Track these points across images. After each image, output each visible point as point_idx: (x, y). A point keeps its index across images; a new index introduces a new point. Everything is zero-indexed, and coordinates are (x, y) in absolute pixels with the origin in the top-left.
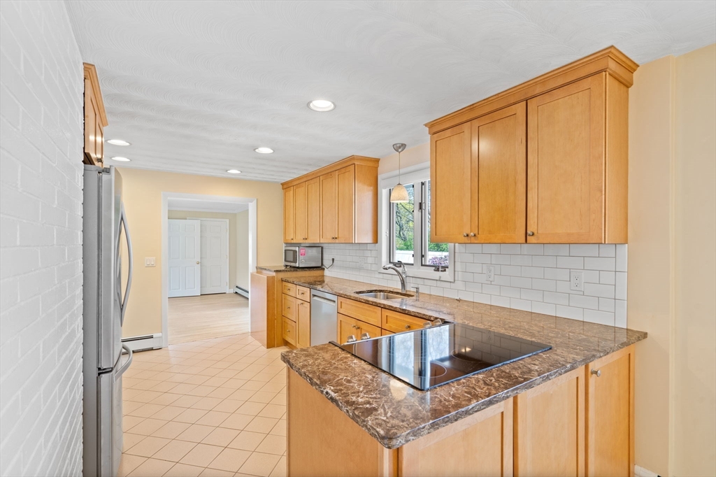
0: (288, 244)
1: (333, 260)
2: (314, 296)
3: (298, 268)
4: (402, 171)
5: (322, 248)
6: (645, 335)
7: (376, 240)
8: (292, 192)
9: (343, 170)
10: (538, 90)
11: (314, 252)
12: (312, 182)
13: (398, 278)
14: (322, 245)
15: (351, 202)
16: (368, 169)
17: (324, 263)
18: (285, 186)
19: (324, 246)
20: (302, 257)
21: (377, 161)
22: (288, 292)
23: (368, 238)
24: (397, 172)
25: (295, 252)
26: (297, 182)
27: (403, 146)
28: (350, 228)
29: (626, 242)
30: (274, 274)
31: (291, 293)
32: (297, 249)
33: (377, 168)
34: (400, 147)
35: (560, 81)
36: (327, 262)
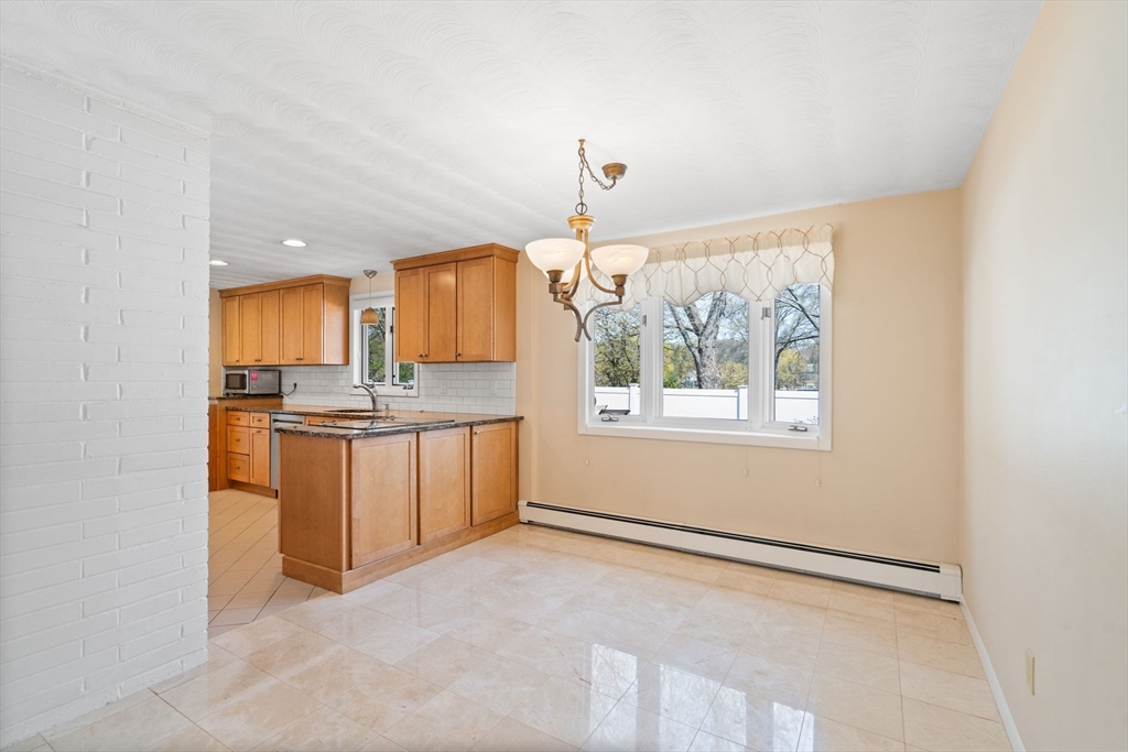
0: (227, 367)
1: (295, 385)
2: (275, 421)
3: (249, 395)
4: (373, 295)
5: (280, 372)
6: (522, 418)
7: (347, 361)
8: (236, 304)
9: (310, 287)
10: (462, 257)
11: (269, 376)
12: (268, 294)
13: (369, 399)
14: (280, 368)
15: (319, 322)
16: (339, 289)
17: (283, 389)
18: (225, 295)
19: (283, 369)
20: (253, 382)
21: (349, 280)
22: (237, 422)
23: (338, 359)
24: (367, 295)
25: (244, 376)
26: (246, 292)
27: (374, 273)
28: (318, 348)
29: (515, 361)
30: (216, 402)
31: (241, 423)
32: (246, 372)
33: (348, 288)
34: (371, 274)
35: (473, 256)
36: (286, 388)
